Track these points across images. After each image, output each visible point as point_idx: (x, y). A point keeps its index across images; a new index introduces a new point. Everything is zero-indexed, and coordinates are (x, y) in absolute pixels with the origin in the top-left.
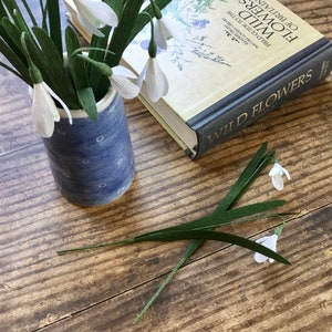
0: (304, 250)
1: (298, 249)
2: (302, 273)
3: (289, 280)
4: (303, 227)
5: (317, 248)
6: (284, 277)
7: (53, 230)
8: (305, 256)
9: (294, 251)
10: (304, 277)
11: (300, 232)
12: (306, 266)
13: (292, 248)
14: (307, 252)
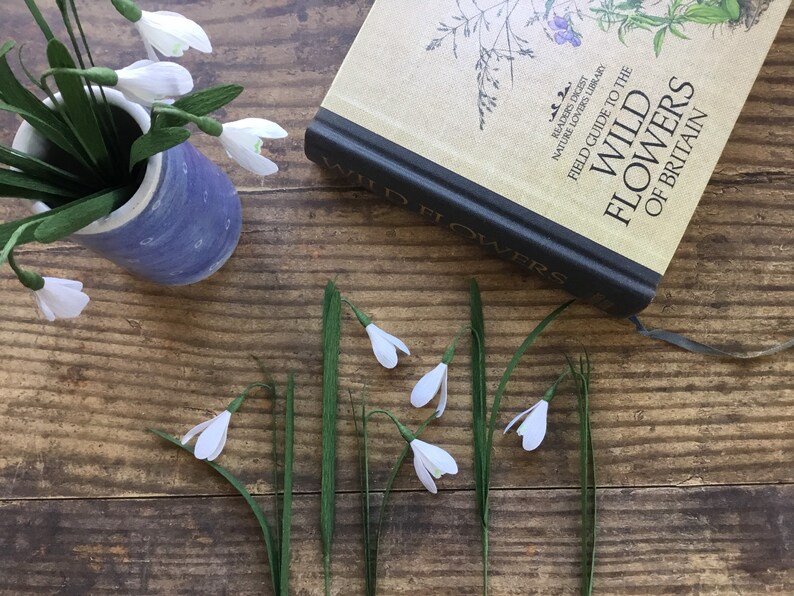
0: (661, 540)
1: (654, 536)
2: (637, 573)
3: (613, 575)
4: (679, 505)
5: (682, 546)
6: (609, 569)
7: (301, 355)
8: (657, 552)
9: (645, 536)
10: (638, 580)
11: (670, 512)
12: (650, 566)
13: (644, 530)
14: (662, 546)
